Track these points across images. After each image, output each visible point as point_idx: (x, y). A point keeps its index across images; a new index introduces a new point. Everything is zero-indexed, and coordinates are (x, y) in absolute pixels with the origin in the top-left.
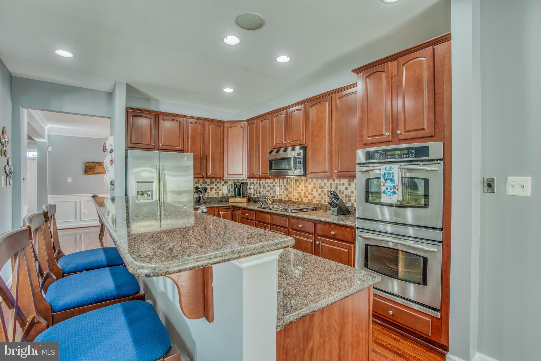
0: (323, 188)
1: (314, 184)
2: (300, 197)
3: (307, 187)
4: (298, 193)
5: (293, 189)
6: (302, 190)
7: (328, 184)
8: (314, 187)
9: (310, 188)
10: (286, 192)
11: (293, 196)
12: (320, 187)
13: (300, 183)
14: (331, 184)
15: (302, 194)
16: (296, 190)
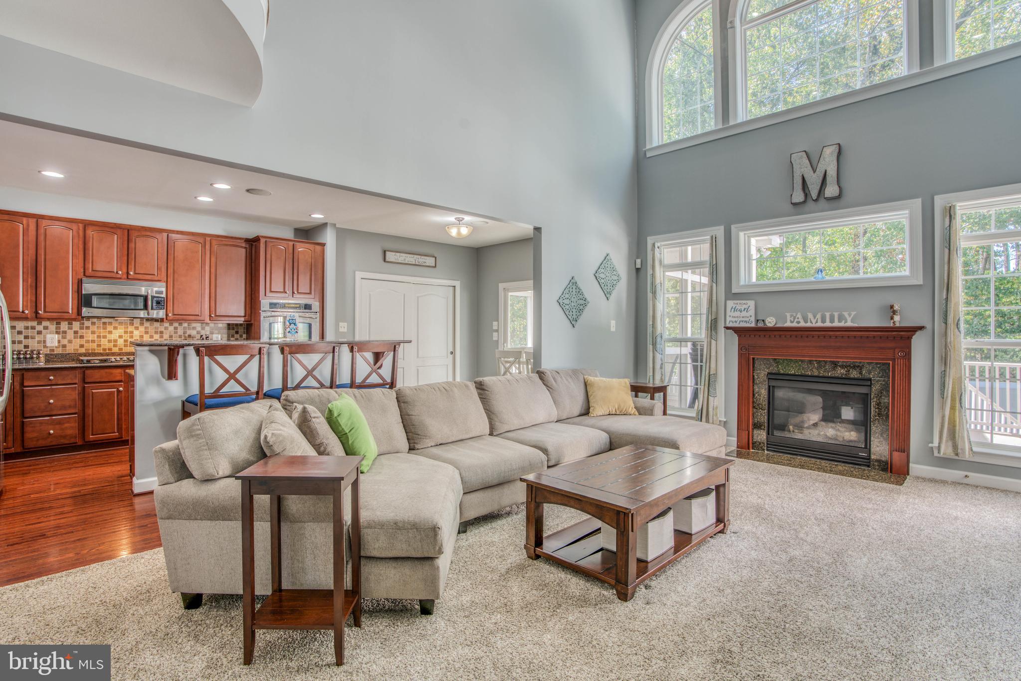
0: (161, 332)
1: (146, 328)
2: (115, 346)
3: (132, 332)
4: (110, 341)
5: (99, 337)
6: (121, 337)
7: (171, 328)
8: (147, 333)
9: (136, 333)
10: (78, 341)
11: (99, 346)
12: (156, 333)
13: (115, 328)
14: (176, 328)
15: (121, 342)
16: (105, 337)
